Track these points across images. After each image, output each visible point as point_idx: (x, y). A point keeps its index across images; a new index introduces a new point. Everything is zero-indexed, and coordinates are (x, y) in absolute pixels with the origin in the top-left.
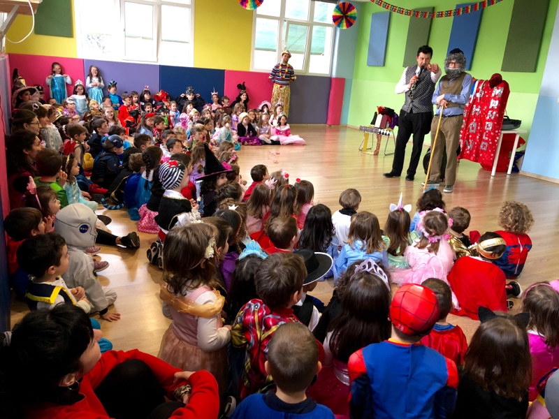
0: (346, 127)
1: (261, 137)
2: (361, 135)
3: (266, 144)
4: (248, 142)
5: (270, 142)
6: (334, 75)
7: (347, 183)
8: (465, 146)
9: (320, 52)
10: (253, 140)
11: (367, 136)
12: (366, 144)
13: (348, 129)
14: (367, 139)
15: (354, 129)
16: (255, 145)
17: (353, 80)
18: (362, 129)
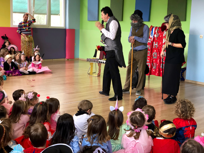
0: (78, 59)
1: (21, 70)
2: (88, 64)
3: (24, 74)
4: (12, 74)
5: (28, 73)
6: (67, 27)
7: (82, 96)
8: (152, 67)
9: (57, 13)
10: (15, 72)
11: (92, 65)
12: (92, 70)
13: (79, 61)
14: (92, 66)
15: (83, 60)
16: (17, 75)
17: (80, 30)
18: (88, 60)
